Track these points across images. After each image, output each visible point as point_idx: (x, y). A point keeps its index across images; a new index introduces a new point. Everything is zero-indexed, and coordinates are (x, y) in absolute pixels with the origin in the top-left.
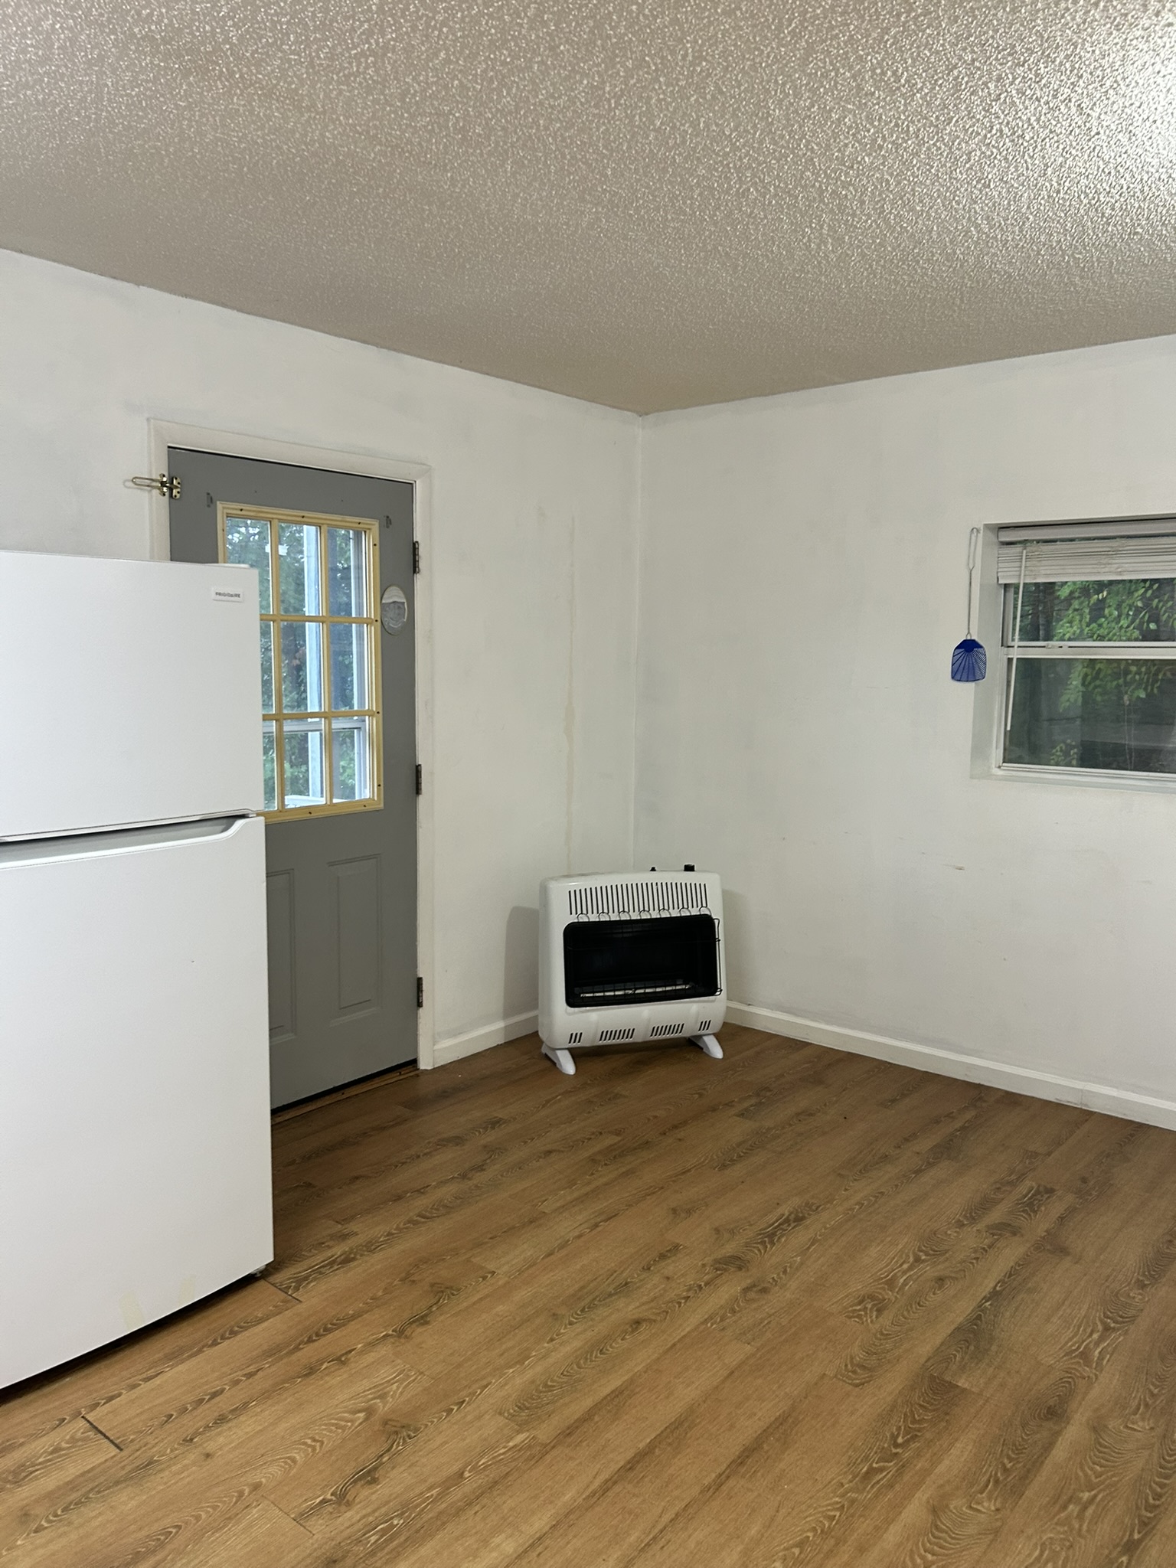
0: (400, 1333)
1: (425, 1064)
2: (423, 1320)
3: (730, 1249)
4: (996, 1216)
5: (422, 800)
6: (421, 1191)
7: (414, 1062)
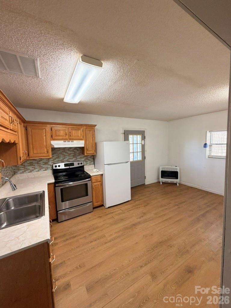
0: (145, 206)
1: (146, 184)
2: (146, 206)
3: (176, 204)
4: (207, 205)
5: (145, 160)
6: (146, 195)
7: (145, 184)
